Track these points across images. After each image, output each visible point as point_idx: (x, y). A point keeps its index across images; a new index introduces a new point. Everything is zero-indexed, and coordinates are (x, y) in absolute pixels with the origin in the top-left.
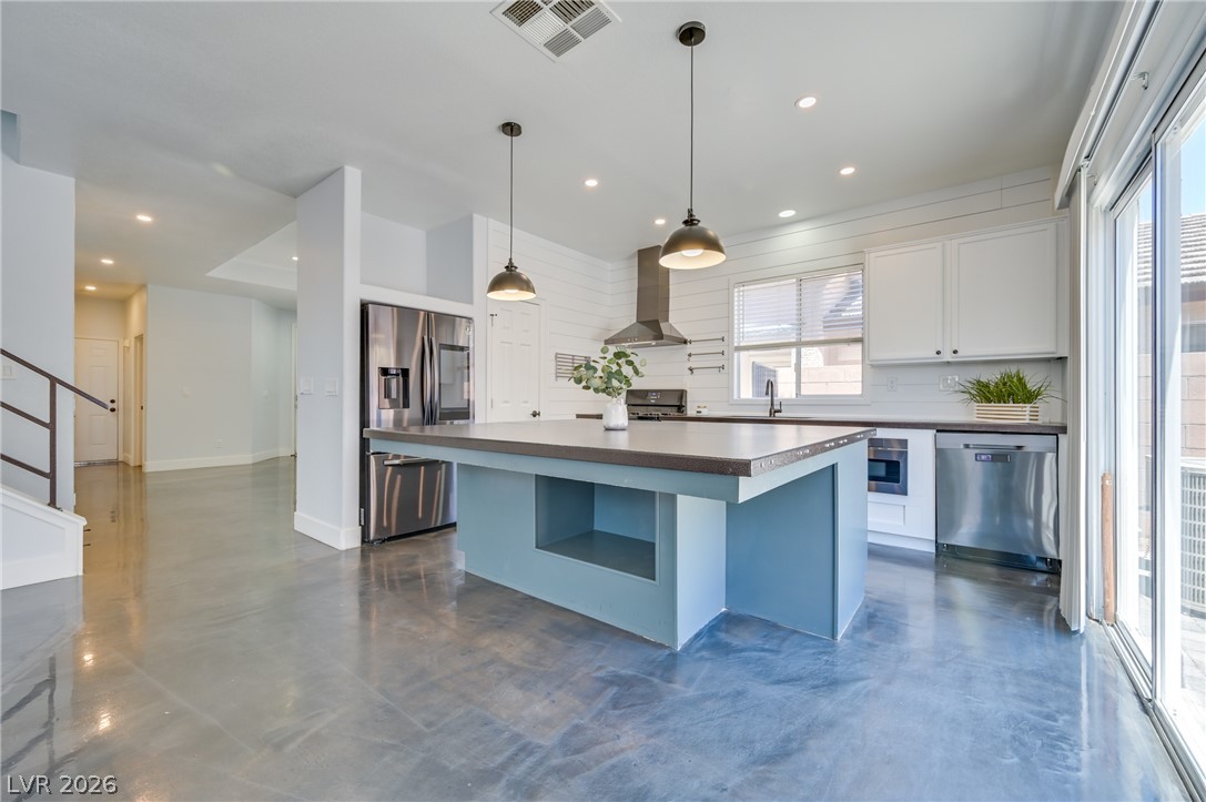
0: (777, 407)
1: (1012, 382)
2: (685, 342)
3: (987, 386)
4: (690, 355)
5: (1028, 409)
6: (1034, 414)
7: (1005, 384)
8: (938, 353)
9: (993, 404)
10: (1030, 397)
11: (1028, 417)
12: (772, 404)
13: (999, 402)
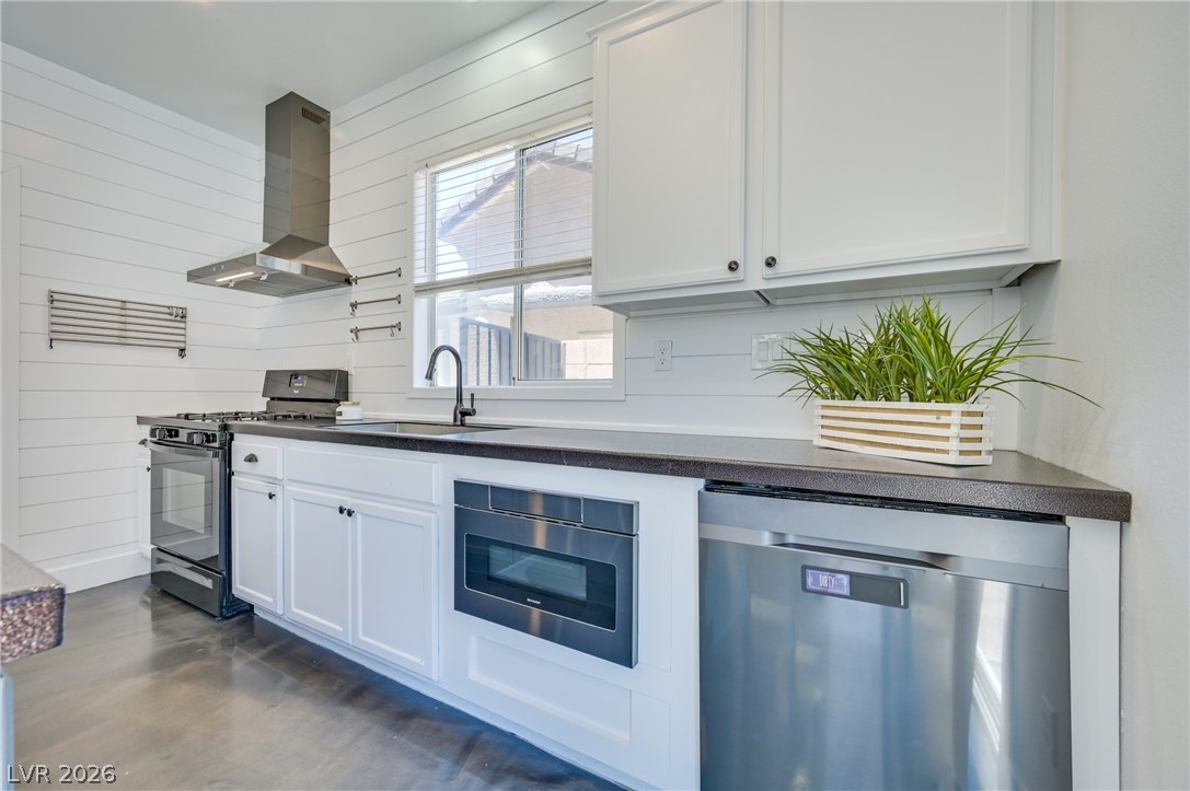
0: (467, 405)
1: (912, 333)
2: (348, 281)
3: (845, 351)
4: (354, 306)
5: (955, 419)
6: (972, 433)
7: (888, 345)
8: (733, 267)
9: (859, 402)
10: (959, 384)
11: (954, 445)
12: (460, 399)
13: (875, 397)
